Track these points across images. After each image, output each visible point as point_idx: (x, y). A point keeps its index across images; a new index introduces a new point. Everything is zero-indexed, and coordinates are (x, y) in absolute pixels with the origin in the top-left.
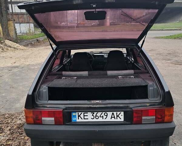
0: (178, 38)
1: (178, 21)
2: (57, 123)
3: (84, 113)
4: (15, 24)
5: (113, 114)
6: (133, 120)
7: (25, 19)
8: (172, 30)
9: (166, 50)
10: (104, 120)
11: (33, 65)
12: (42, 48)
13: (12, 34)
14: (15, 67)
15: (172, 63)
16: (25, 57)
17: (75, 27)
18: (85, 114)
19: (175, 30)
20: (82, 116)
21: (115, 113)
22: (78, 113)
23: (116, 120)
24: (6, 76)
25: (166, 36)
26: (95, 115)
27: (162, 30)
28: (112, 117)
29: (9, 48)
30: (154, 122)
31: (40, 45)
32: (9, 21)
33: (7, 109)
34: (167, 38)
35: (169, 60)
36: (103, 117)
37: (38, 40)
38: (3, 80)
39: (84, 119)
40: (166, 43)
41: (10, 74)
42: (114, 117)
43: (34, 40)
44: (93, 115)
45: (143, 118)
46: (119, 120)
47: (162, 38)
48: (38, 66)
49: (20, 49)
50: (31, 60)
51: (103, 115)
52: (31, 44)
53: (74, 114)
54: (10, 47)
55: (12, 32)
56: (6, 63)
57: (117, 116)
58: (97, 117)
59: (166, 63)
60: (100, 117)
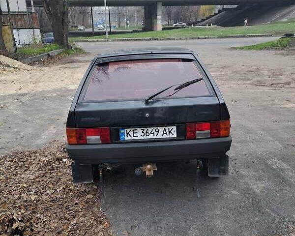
0: (265, 48)
1: (269, 23)
2: (104, 142)
3: (133, 130)
4: (14, 30)
5: (165, 129)
6: (186, 135)
7: (26, 22)
8: (259, 36)
9: (246, 66)
10: (155, 137)
11: (49, 92)
12: (57, 67)
13: (9, 46)
14: (22, 95)
15: (252, 84)
16: (34, 80)
17: (107, 33)
18: (135, 132)
19: (264, 36)
20: (131, 133)
21: (167, 128)
22: (127, 131)
23: (168, 136)
24: (12, 107)
25: (248, 45)
26: (145, 132)
27: (244, 37)
28: (163, 133)
29: (7, 69)
30: (209, 137)
31: (54, 63)
32: (4, 25)
33: (25, 146)
34: (250, 48)
35: (249, 80)
36: (154, 133)
37: (49, 55)
38: (9, 112)
39: (134, 136)
40: (246, 56)
41: (18, 104)
42: (166, 133)
43: (44, 56)
44: (143, 132)
45: (197, 132)
46: (171, 136)
47: (242, 48)
48: (57, 92)
49: (24, 69)
50: (45, 85)
51: (154, 131)
52: (39, 61)
53: (122, 131)
54: (8, 66)
55: (9, 44)
56: (6, 89)
57: (169, 132)
58: (148, 134)
59: (244, 84)
60: (151, 133)
